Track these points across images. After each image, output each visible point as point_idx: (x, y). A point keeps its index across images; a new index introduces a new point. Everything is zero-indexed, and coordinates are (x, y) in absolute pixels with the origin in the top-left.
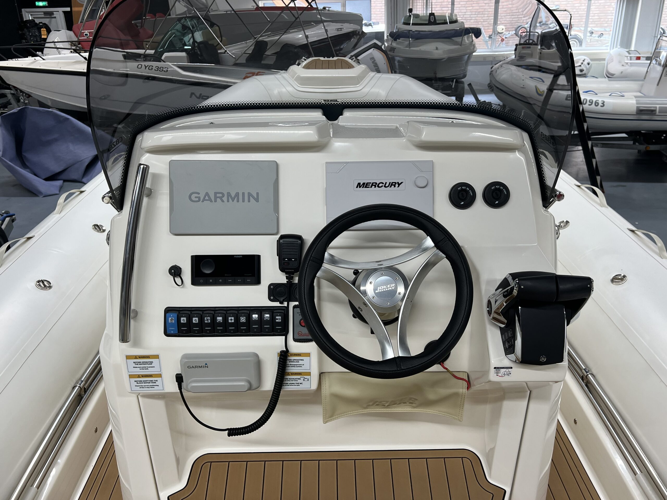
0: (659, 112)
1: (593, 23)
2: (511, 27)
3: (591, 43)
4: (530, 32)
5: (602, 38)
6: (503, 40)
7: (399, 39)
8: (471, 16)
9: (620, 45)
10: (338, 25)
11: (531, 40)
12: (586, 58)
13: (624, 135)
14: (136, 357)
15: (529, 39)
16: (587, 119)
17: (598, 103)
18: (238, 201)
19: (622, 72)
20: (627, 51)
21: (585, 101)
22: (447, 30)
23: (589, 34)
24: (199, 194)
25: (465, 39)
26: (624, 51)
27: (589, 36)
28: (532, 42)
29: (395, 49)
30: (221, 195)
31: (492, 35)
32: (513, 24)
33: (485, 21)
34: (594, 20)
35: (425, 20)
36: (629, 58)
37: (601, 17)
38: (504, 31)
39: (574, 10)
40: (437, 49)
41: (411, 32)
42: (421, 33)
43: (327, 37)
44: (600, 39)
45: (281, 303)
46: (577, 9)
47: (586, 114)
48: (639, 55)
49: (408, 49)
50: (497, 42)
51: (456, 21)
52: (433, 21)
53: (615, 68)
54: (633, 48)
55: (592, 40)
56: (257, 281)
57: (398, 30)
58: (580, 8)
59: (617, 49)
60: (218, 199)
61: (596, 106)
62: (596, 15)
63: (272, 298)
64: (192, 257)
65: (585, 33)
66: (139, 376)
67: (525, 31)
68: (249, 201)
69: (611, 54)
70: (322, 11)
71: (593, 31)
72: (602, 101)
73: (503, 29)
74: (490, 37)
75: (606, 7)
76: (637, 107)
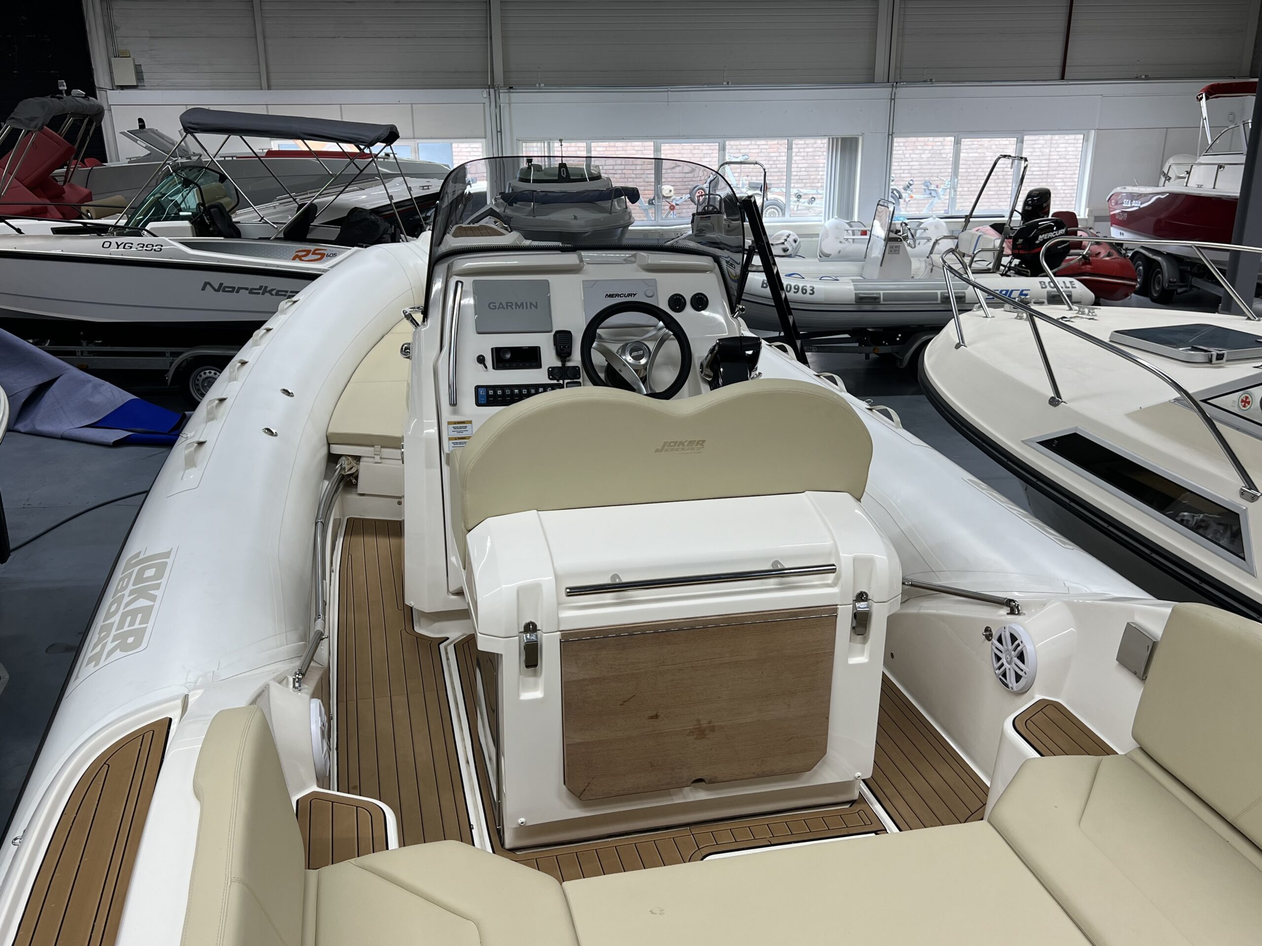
0: (884, 300)
1: (800, 181)
2: (684, 187)
3: (799, 212)
4: (709, 194)
5: (814, 205)
6: (672, 208)
7: (516, 204)
8: (616, 167)
9: (837, 215)
10: (423, 182)
11: (711, 206)
12: (791, 232)
13: (847, 336)
14: (455, 423)
15: (708, 205)
16: (793, 311)
17: (806, 290)
18: (523, 308)
19: (839, 252)
20: (847, 223)
21: (789, 287)
22: (587, 191)
23: (794, 199)
24: (495, 303)
25: (615, 205)
26: (844, 223)
27: (795, 202)
28: (712, 209)
29: (512, 218)
30: (511, 304)
31: (653, 200)
32: (686, 183)
33: (638, 176)
34: (801, 177)
35: (554, 175)
36: (850, 232)
37: (810, 173)
38: (673, 192)
39: (771, 162)
40: (575, 218)
41: (534, 193)
42: (549, 194)
43: (410, 197)
44: (810, 205)
45: (558, 381)
46: (774, 161)
47: (792, 306)
48: (864, 229)
49: (532, 217)
50: (663, 211)
51: (598, 177)
52: (564, 176)
53: (830, 246)
54: (856, 219)
55: (799, 208)
56: (539, 366)
57: (513, 190)
58: (778, 158)
59: (834, 219)
60: (509, 307)
61: (803, 293)
62: (803, 169)
63: (551, 377)
64: (492, 349)
65: (787, 195)
66: (456, 439)
67: (703, 193)
68: (531, 308)
69: (825, 228)
70: (386, 160)
71: (801, 194)
72: (810, 287)
73: (671, 191)
74: (651, 202)
75: (816, 158)
76: (856, 294)
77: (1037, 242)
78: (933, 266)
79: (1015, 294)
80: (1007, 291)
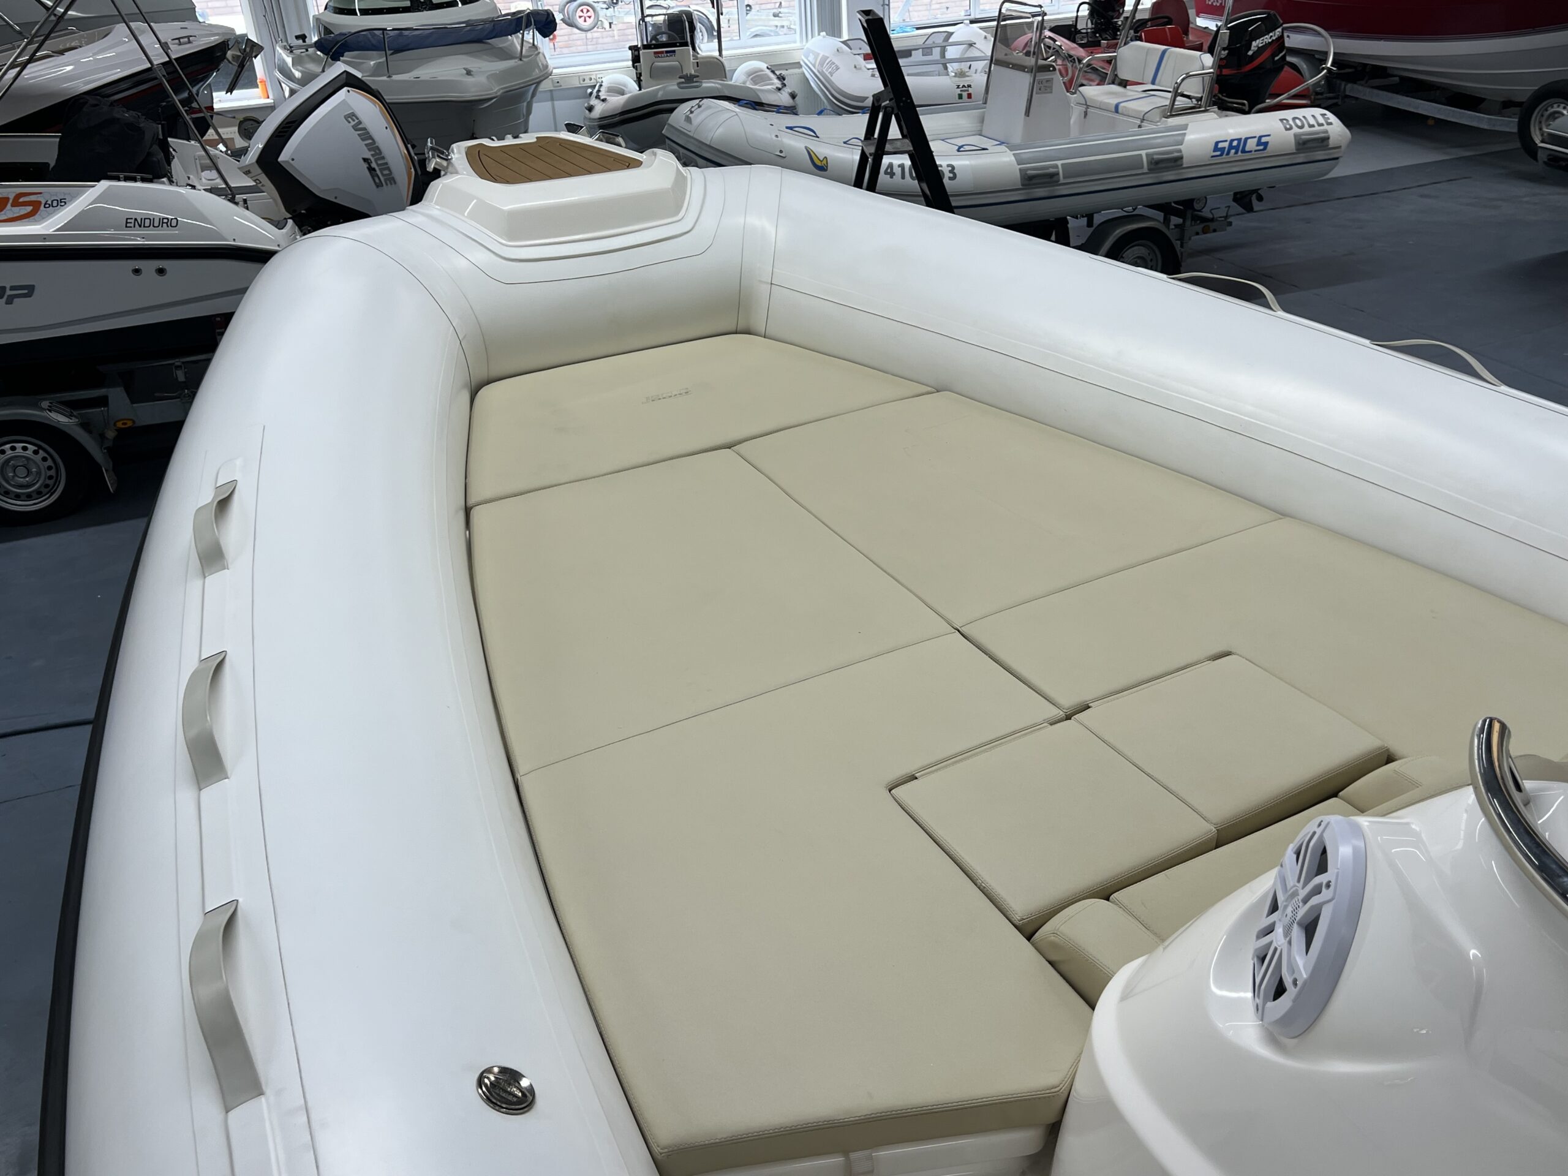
12: (764, 64)
28: (670, 39)
40: (468, 72)
42: (406, 33)
49: (384, 78)
72: (948, 165)
76: (1020, 170)
77: (1250, 53)
78: (1088, 106)
79: (1251, 145)
80: (1239, 140)
